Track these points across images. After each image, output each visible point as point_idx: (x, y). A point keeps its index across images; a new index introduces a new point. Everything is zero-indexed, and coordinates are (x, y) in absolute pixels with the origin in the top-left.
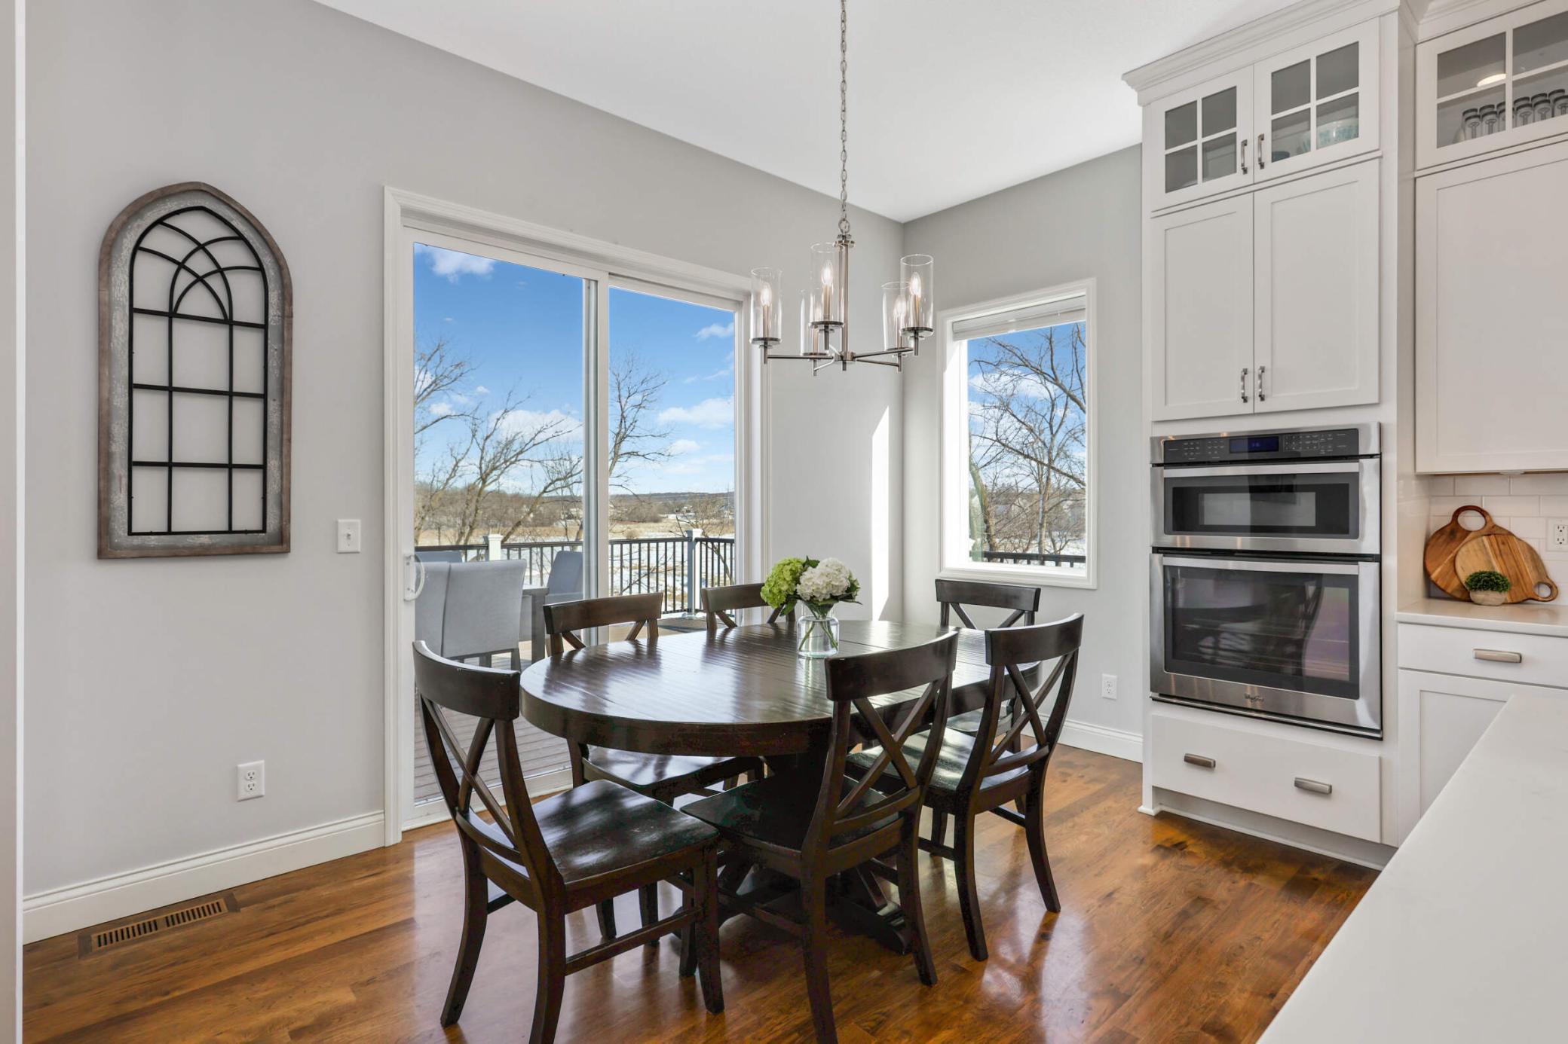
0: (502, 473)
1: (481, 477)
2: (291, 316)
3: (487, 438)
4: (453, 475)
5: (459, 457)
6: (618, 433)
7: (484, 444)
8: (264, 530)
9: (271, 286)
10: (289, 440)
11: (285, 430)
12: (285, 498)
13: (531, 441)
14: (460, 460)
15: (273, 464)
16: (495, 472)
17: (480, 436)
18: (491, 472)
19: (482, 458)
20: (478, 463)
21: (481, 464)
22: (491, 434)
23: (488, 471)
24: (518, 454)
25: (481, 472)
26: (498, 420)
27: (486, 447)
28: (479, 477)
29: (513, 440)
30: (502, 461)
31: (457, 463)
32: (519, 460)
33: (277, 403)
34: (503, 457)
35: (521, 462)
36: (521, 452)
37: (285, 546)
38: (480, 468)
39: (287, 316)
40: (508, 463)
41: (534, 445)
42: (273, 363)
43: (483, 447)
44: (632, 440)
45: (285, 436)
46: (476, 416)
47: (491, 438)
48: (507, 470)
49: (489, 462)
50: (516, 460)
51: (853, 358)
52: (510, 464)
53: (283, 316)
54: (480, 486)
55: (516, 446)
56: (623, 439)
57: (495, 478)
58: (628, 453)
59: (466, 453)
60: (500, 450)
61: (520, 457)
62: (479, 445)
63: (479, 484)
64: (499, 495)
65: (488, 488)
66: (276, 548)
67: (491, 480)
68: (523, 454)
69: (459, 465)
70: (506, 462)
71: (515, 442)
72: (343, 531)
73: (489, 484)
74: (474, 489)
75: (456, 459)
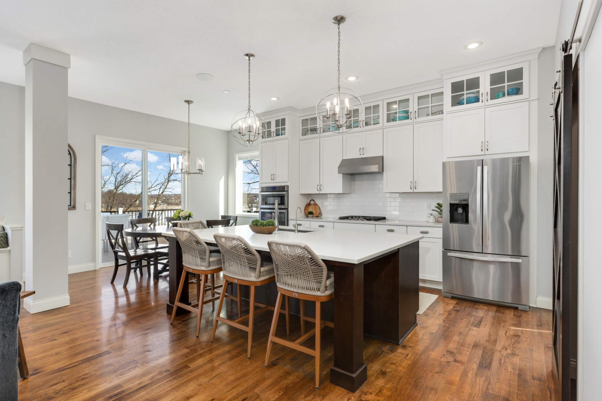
0: (124, 186)
1: (115, 188)
2: (76, 163)
3: (118, 174)
4: (104, 187)
5: (106, 181)
6: (169, 173)
7: (116, 176)
8: (71, 205)
9: (72, 157)
10: (76, 187)
11: (75, 185)
12: (75, 199)
13: (136, 175)
14: (106, 182)
15: (72, 192)
16: (121, 186)
17: (115, 172)
18: (119, 186)
19: (116, 181)
20: (114, 183)
21: (115, 183)
22: (120, 172)
23: (118, 186)
24: (130, 180)
25: (115, 186)
26: (122, 167)
27: (117, 177)
28: (114, 188)
29: (129, 174)
30: (124, 182)
31: (105, 183)
32: (131, 182)
33: (73, 180)
34: (124, 180)
35: (132, 183)
36: (132, 179)
37: (75, 208)
38: (115, 185)
39: (75, 163)
40: (126, 183)
41: (137, 176)
42: (72, 172)
43: (116, 177)
44: (175, 175)
45: (75, 187)
46: (113, 166)
47: (119, 173)
48: (126, 185)
49: (119, 182)
50: (130, 182)
51: (190, 173)
52: (128, 183)
53: (74, 163)
54: (115, 191)
55: (130, 176)
56: (171, 175)
57: (121, 188)
58: (174, 180)
59: (109, 179)
60: (123, 177)
61: (131, 181)
62: (114, 176)
63: (114, 190)
64: (123, 195)
65: (119, 192)
66: (73, 209)
67: (119, 189)
68: (133, 180)
69: (106, 183)
70: (125, 183)
71: (129, 175)
72: (87, 205)
73: (119, 191)
74: (112, 192)
75: (104, 181)
